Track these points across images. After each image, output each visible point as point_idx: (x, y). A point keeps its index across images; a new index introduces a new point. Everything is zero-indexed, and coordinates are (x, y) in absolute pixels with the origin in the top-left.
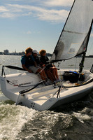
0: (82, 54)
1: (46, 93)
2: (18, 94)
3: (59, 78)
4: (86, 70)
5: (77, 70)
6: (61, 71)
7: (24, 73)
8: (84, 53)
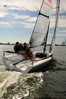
0: (44, 44)
1: (26, 64)
2: (12, 65)
3: (34, 56)
4: (47, 52)
5: (43, 52)
6: (35, 53)
7: (15, 55)
8: (45, 43)
